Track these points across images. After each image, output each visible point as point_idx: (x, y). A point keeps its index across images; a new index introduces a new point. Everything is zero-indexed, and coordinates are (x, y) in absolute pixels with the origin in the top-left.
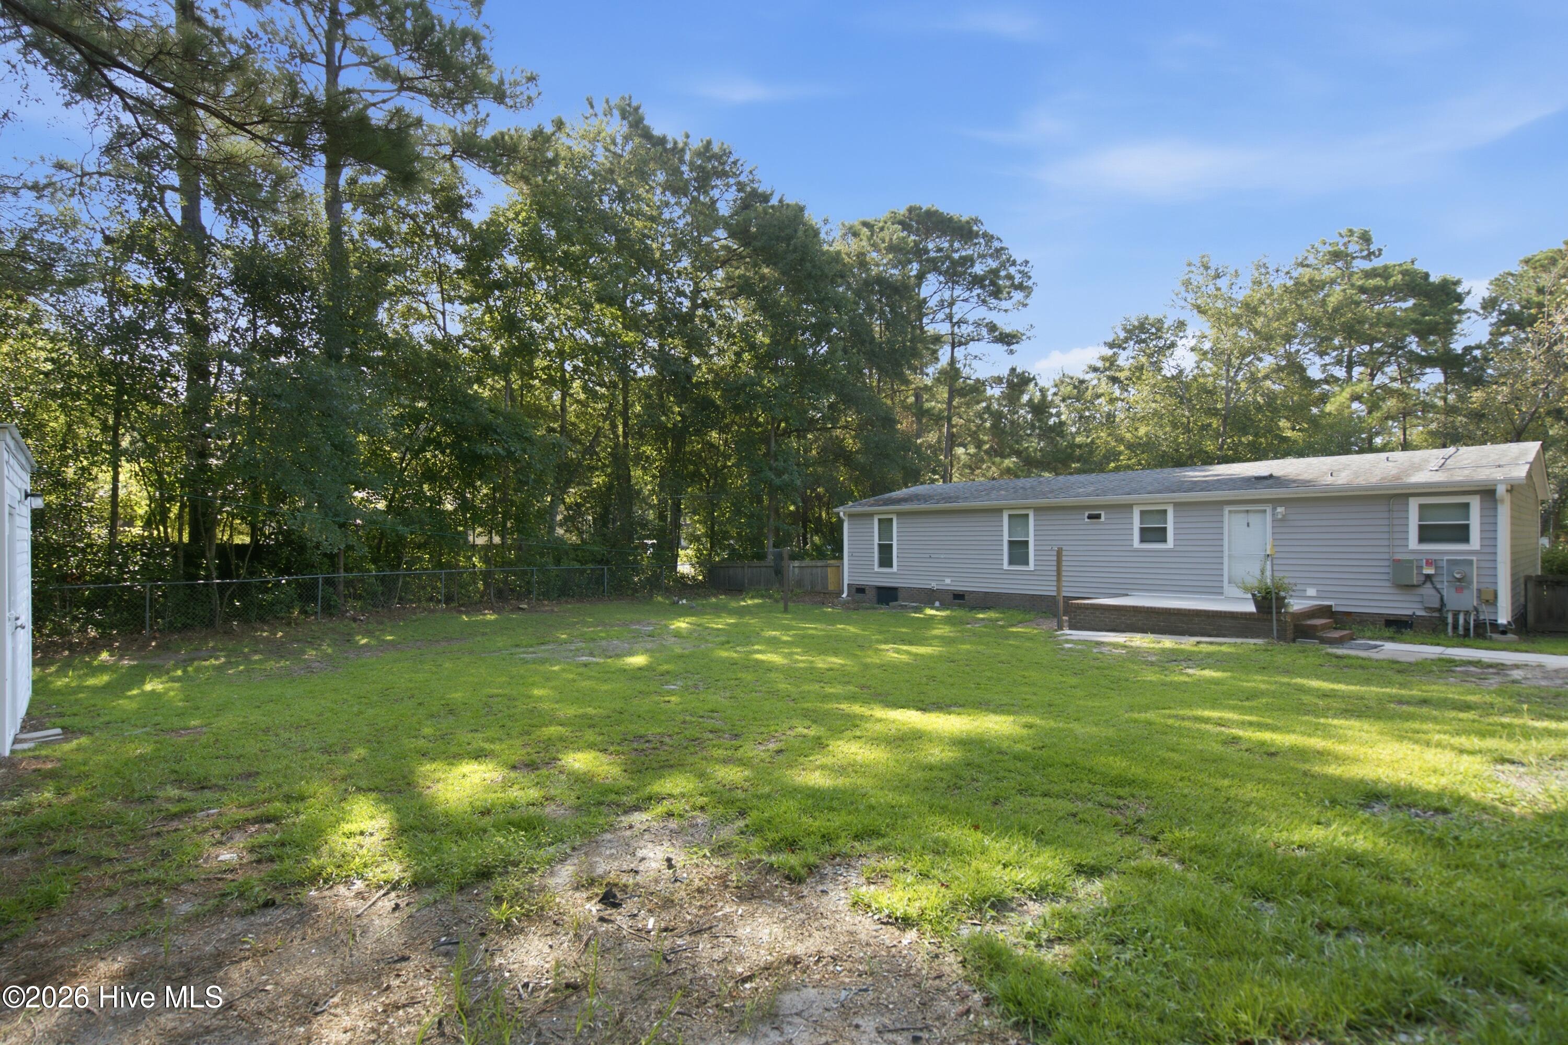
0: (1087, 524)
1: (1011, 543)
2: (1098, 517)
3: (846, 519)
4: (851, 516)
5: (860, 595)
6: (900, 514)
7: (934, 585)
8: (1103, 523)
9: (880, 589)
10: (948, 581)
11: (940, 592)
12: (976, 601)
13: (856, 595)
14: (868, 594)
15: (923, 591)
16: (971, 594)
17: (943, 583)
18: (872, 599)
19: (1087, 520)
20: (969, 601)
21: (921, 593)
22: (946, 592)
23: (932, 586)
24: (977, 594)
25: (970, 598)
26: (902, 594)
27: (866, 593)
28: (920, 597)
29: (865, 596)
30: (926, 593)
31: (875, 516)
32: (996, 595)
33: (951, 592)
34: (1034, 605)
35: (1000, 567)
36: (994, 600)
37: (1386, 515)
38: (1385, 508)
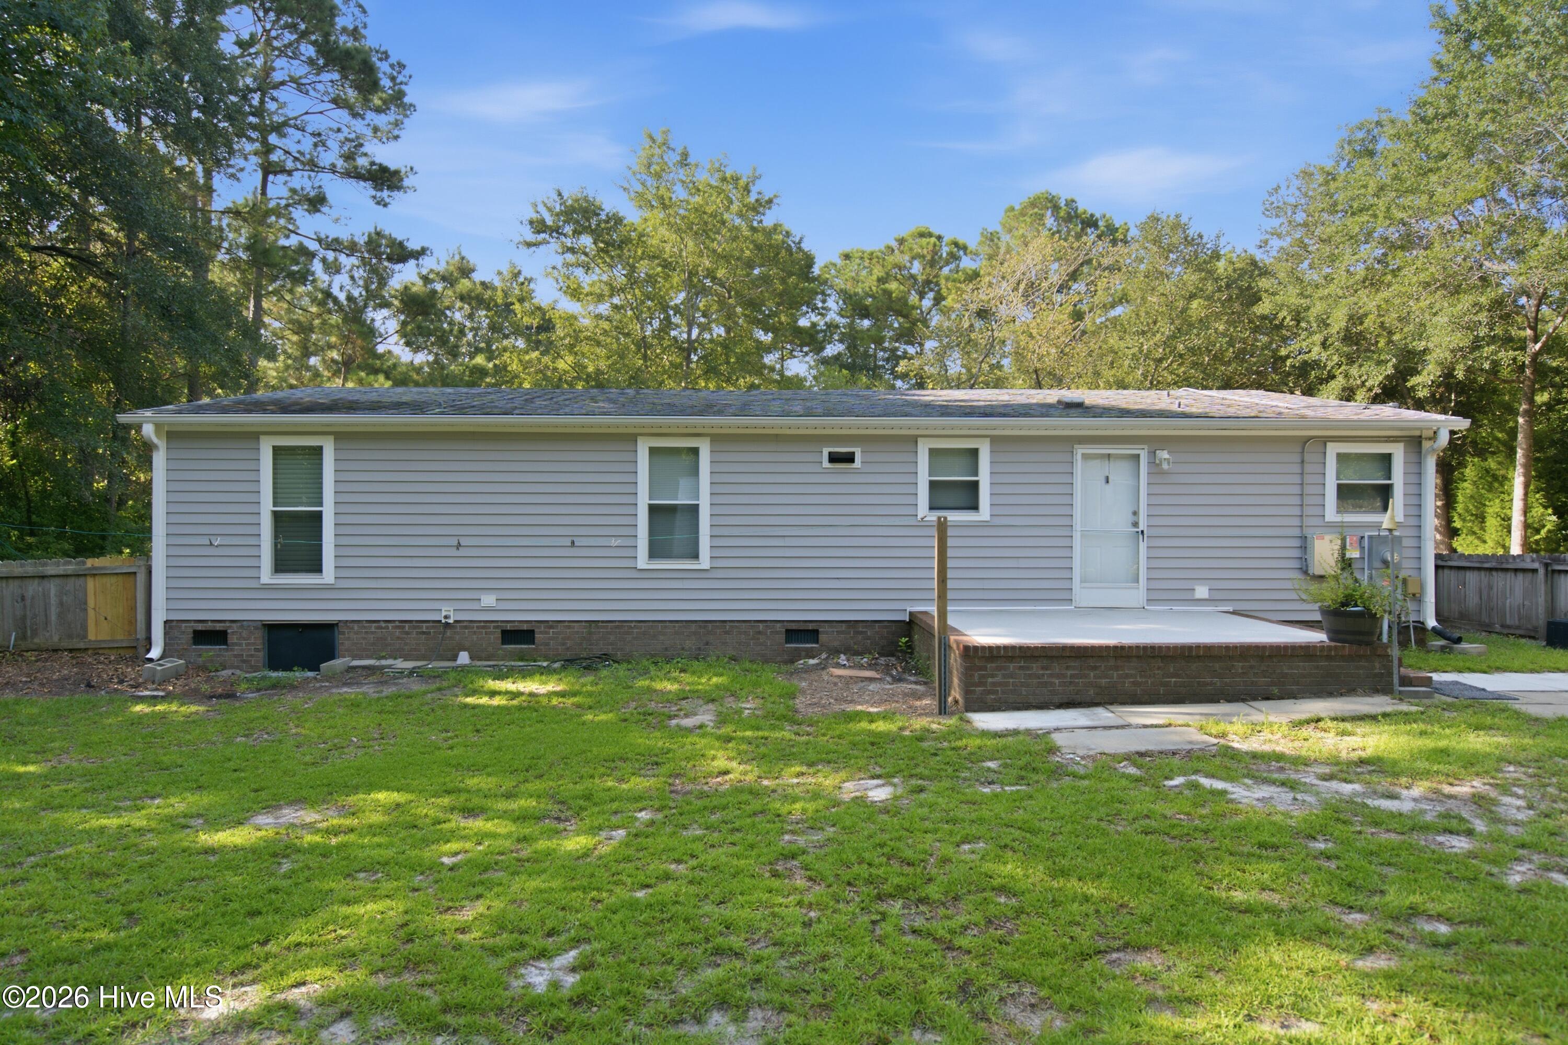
0: (826, 472)
1: (653, 509)
2: (849, 458)
3: (161, 443)
4: (174, 436)
5: (209, 651)
6: (342, 437)
7: (448, 612)
8: (857, 472)
9: (274, 630)
10: (488, 600)
11: (466, 627)
12: (564, 644)
13: (195, 650)
14: (236, 644)
15: (415, 628)
16: (551, 627)
17: (474, 606)
18: (252, 656)
19: (826, 464)
20: (548, 644)
21: (407, 633)
22: (483, 627)
23: (444, 614)
24: (569, 627)
25: (550, 639)
26: (348, 639)
27: (229, 642)
28: (406, 644)
29: (227, 650)
30: (424, 633)
31: (263, 439)
32: (617, 627)
33: (495, 627)
34: (707, 644)
35: (628, 563)
36: (612, 638)
37: (1296, 469)
38: (1296, 458)
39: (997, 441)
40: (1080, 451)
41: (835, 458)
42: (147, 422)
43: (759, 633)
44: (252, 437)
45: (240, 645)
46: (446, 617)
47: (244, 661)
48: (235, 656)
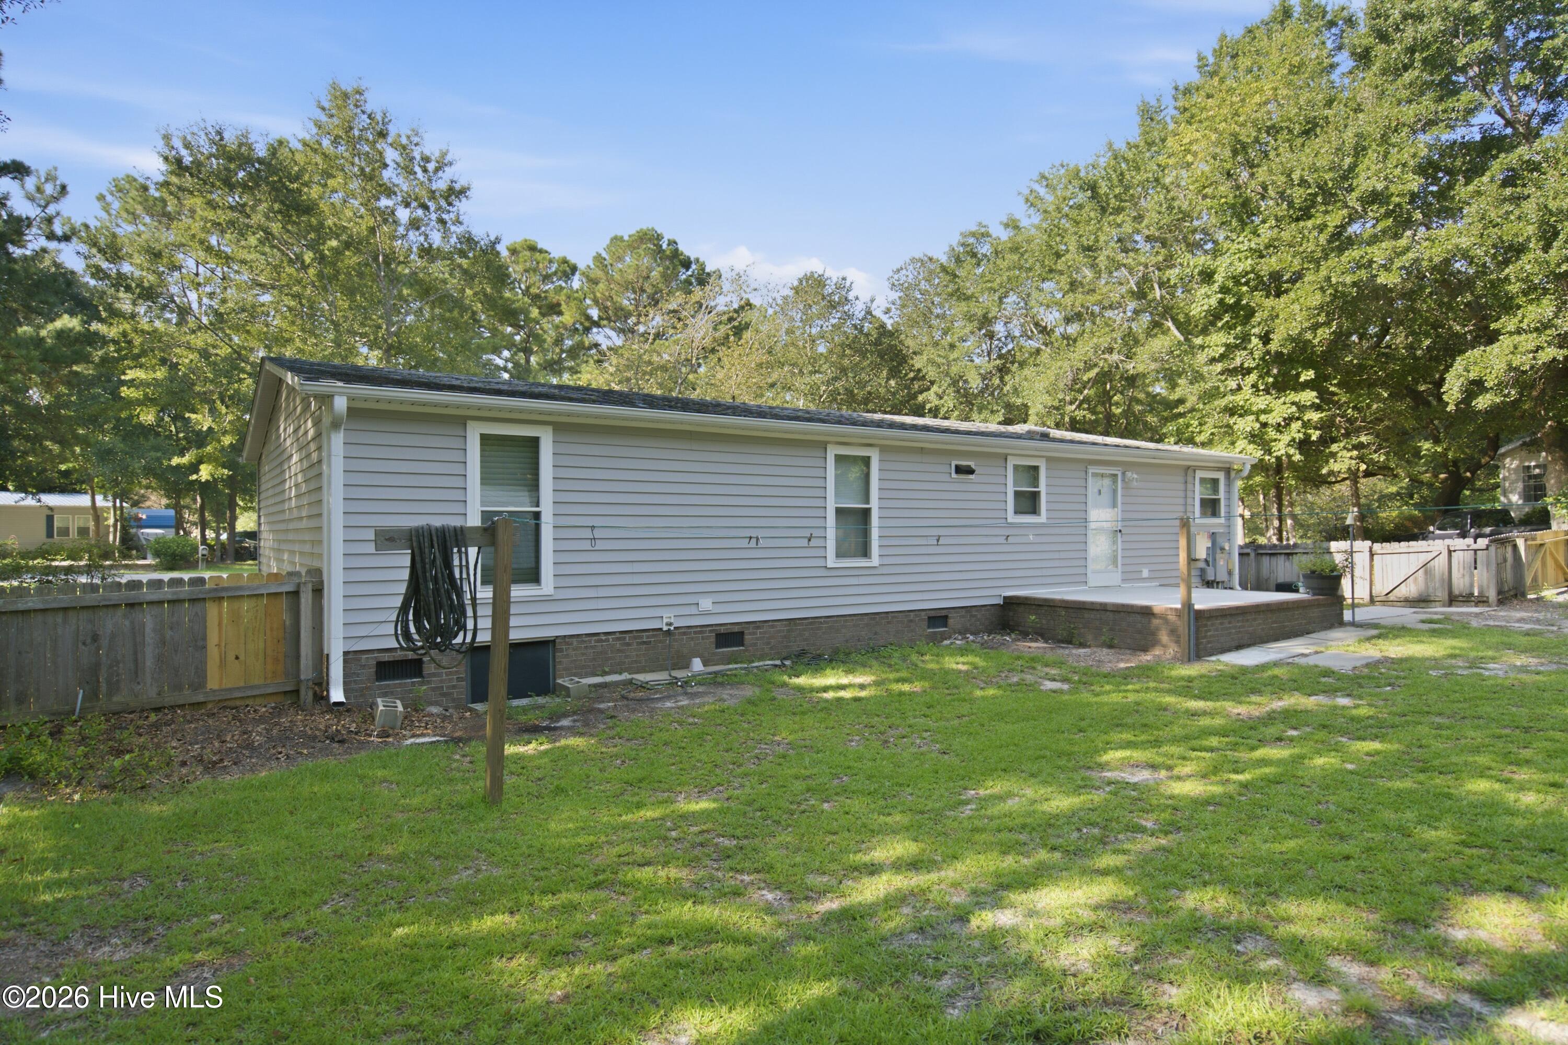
0: (953, 482)
1: (839, 512)
2: (970, 471)
5: (397, 684)
6: (562, 427)
7: (670, 619)
8: (976, 482)
9: (477, 653)
11: (684, 634)
12: (768, 643)
13: (379, 688)
14: (434, 675)
15: (635, 638)
16: (758, 628)
17: (693, 610)
18: (454, 687)
19: (954, 475)
20: (755, 644)
21: (628, 644)
22: (701, 632)
23: (665, 621)
24: (773, 626)
25: (757, 639)
26: (567, 656)
27: (425, 672)
28: (626, 657)
29: (422, 684)
30: (644, 643)
31: (471, 425)
32: (811, 623)
33: (711, 631)
34: (876, 633)
35: (820, 563)
36: (807, 634)
37: (1182, 487)
38: (1181, 479)
39: (1049, 460)
40: (1092, 470)
41: (959, 470)
42: (341, 394)
43: (911, 621)
44: (460, 421)
45: (439, 675)
46: (667, 624)
47: (444, 695)
48: (433, 689)
